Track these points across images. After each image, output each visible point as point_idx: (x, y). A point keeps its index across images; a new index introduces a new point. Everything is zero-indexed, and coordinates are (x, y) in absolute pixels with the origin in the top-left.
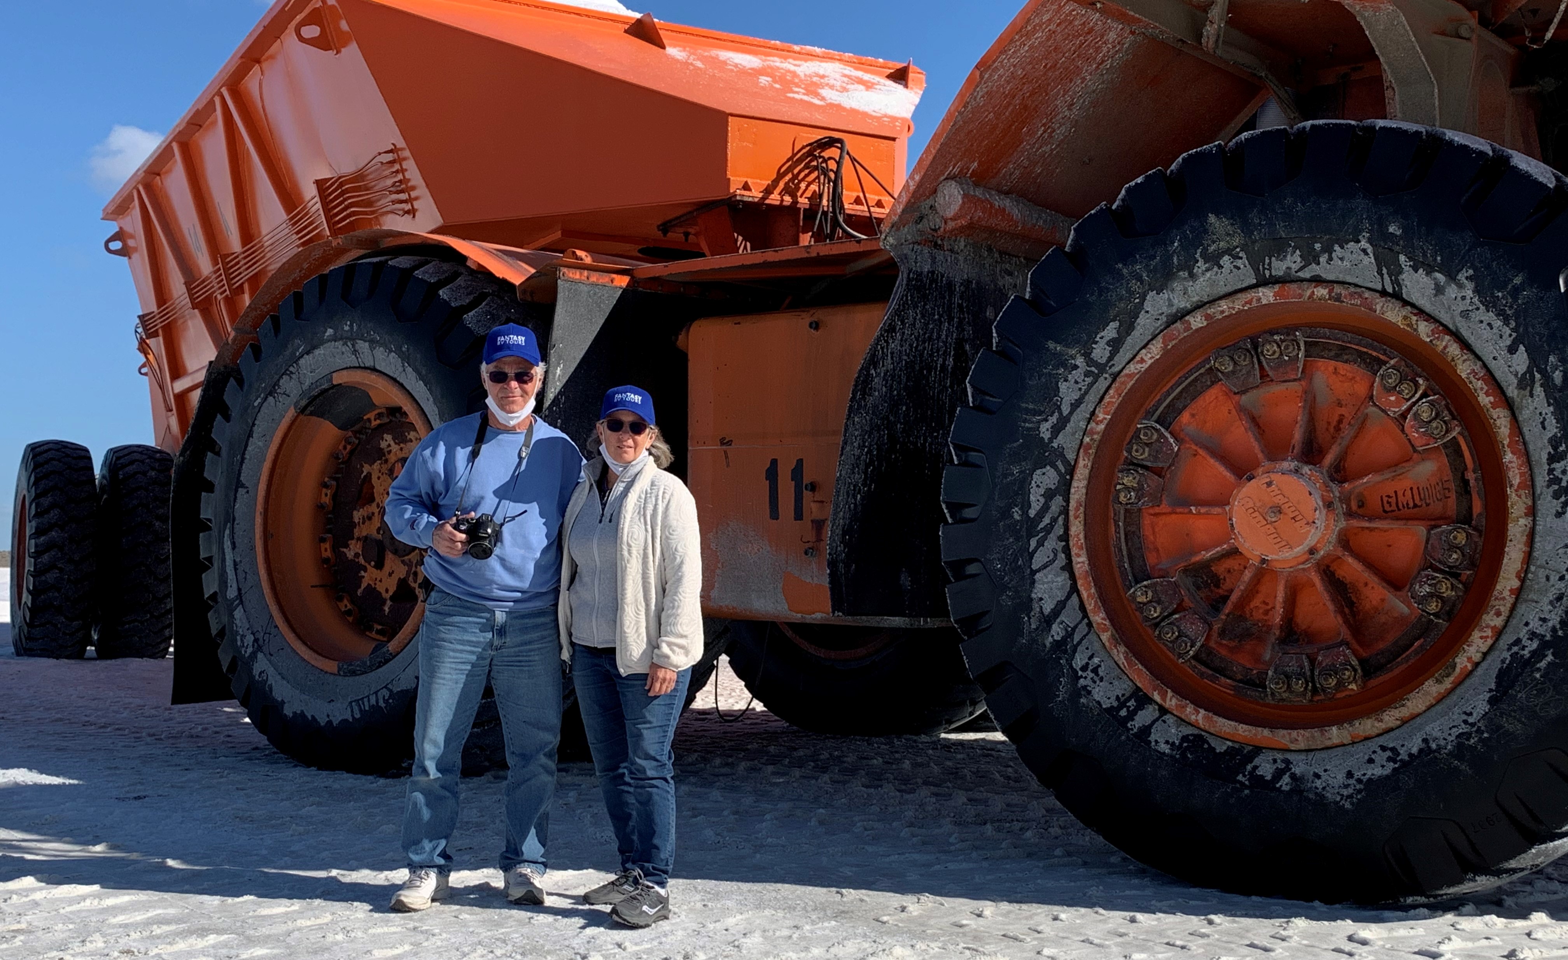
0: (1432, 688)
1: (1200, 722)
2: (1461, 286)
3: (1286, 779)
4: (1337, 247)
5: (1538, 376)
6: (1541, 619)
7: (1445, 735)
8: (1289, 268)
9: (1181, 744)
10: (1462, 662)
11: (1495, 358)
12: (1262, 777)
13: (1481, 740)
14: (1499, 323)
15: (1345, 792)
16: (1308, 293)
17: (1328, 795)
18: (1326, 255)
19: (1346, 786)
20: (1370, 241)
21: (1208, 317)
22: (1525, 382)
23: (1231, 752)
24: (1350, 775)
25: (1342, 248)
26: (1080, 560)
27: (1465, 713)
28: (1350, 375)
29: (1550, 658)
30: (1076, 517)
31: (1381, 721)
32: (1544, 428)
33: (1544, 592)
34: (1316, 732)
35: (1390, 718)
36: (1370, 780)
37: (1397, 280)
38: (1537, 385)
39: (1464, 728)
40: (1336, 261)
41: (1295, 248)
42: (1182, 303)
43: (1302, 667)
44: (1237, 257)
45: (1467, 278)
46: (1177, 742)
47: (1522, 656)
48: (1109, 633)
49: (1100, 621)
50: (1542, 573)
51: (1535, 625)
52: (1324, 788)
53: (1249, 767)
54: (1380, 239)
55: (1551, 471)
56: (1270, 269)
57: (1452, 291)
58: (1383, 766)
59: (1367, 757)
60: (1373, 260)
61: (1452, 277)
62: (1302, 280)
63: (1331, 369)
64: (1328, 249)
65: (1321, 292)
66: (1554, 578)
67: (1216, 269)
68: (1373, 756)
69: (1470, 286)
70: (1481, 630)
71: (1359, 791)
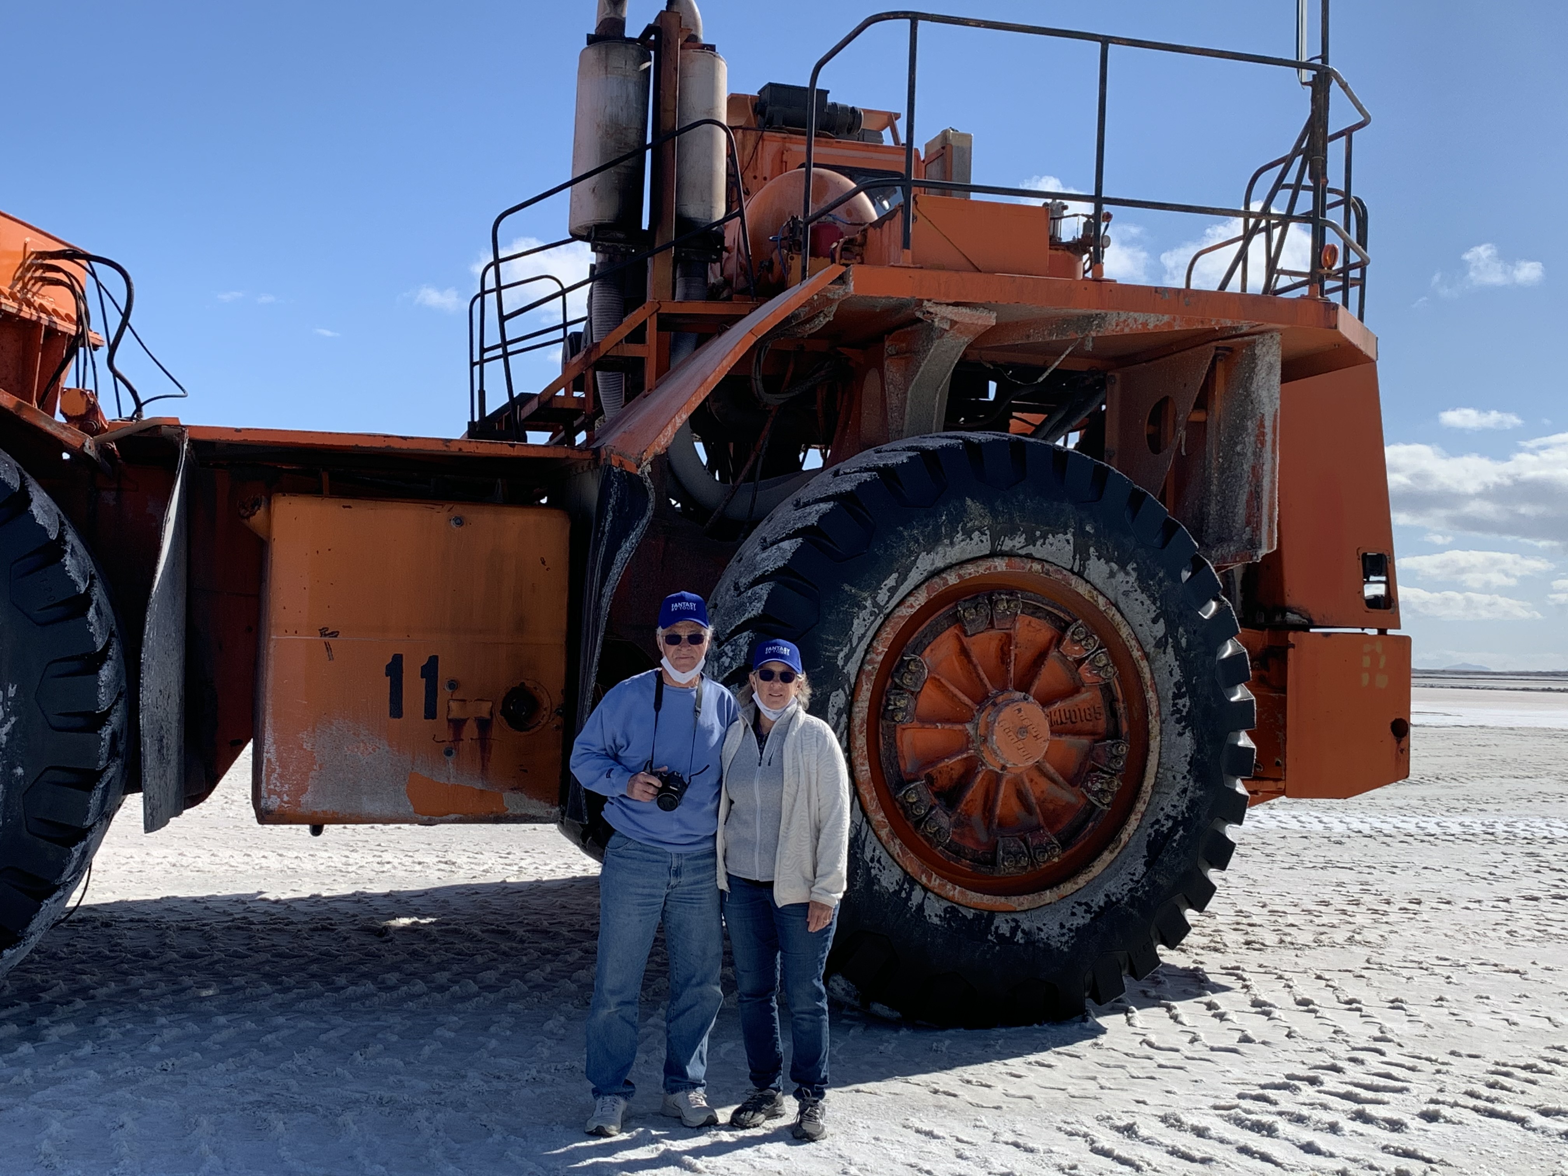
0: (1107, 857)
1: (956, 896)
2: (1127, 574)
3: (1020, 934)
4: (1050, 536)
5: (1170, 640)
6: (1172, 806)
7: (1120, 890)
8: (1014, 546)
9: (945, 915)
10: (1124, 837)
11: (1141, 625)
12: (1003, 934)
13: (1144, 892)
14: (1149, 602)
15: (1064, 939)
16: (1029, 566)
17: (1052, 943)
18: (1042, 541)
19: (1063, 935)
20: (1074, 535)
21: (960, 576)
22: (1161, 644)
23: (978, 917)
24: (1062, 926)
25: (1054, 536)
26: (864, 768)
27: (1130, 873)
28: (1038, 627)
29: (1181, 832)
30: (861, 733)
31: (1077, 883)
32: (1171, 675)
33: (1172, 787)
34: (1035, 896)
35: (1082, 880)
36: (1077, 928)
37: (1084, 564)
38: (1169, 646)
39: (1131, 885)
40: (1047, 546)
41: (1023, 532)
42: (940, 564)
43: (1020, 847)
44: (983, 534)
45: (1133, 569)
46: (943, 914)
47: (1163, 832)
48: (888, 829)
49: (880, 819)
50: (1169, 775)
51: (1168, 810)
52: (1047, 938)
53: (993, 928)
54: (1080, 533)
55: (1175, 705)
56: (1002, 546)
57: (1121, 576)
58: (1083, 917)
59: (1069, 912)
60: (1072, 549)
61: (1123, 567)
62: (1021, 556)
63: (1027, 622)
64: (1044, 537)
65: (1037, 567)
66: (1179, 777)
67: (968, 540)
68: (1074, 910)
69: (1134, 574)
70: (1135, 815)
71: (1072, 938)
